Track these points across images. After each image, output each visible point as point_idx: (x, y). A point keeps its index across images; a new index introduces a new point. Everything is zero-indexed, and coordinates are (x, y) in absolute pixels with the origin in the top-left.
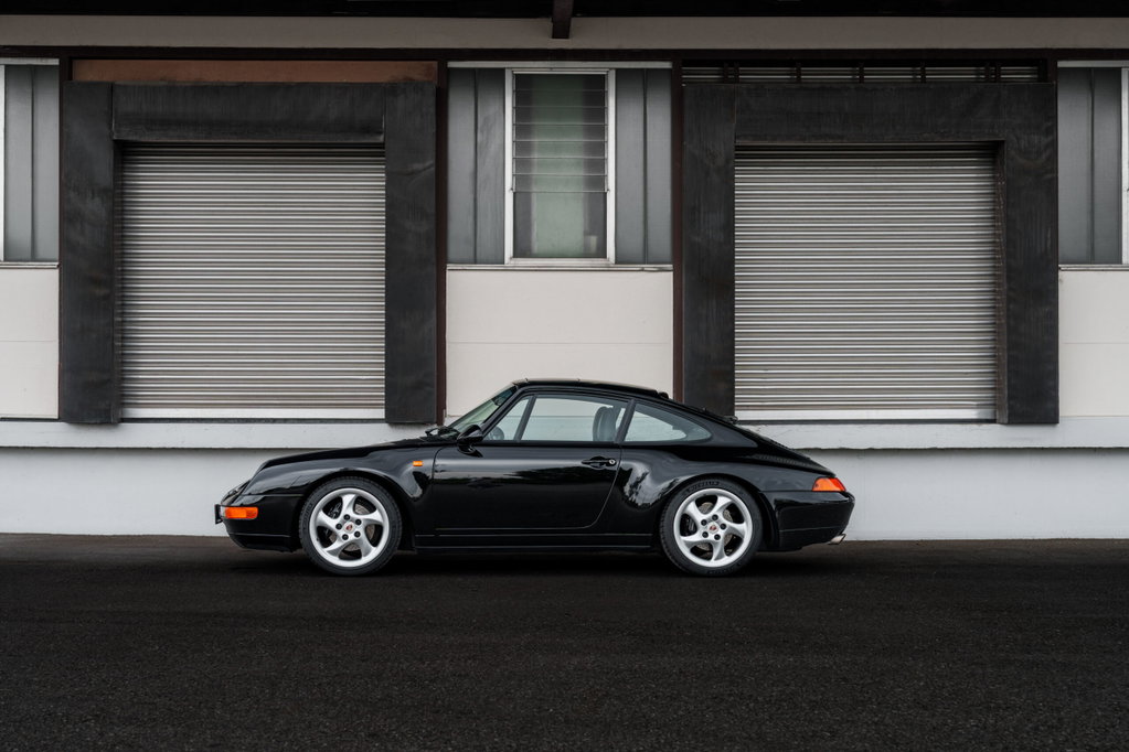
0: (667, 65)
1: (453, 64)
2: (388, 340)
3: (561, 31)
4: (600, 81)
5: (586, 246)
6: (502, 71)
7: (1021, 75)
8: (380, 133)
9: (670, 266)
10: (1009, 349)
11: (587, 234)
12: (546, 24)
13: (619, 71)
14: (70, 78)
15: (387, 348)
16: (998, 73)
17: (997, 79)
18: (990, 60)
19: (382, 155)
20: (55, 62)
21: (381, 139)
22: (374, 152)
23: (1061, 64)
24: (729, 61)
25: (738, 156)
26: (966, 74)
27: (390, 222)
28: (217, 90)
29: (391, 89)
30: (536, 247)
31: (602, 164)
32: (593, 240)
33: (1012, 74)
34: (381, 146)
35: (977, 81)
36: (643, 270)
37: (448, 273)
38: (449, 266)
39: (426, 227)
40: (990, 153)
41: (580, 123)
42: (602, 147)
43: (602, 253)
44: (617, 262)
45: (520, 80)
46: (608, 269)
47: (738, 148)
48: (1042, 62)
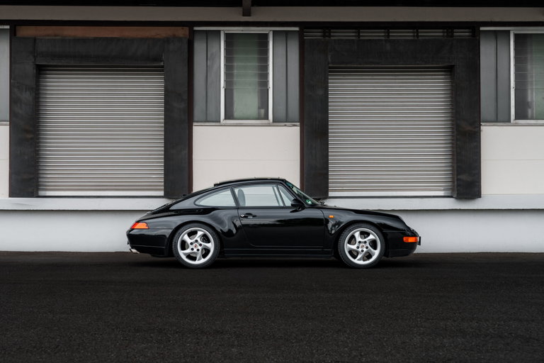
0: (297, 29)
1: (196, 28)
2: (166, 158)
3: (247, 13)
4: (266, 36)
5: (259, 113)
6: (219, 31)
7: (465, 34)
8: (161, 61)
9: (298, 124)
10: (457, 163)
11: (259, 108)
12: (240, 9)
13: (274, 32)
14: (15, 35)
15: (165, 162)
16: (453, 32)
17: (452, 36)
18: (449, 27)
19: (163, 71)
20: (8, 27)
21: (162, 64)
22: (159, 69)
23: (482, 29)
24: (327, 27)
25: (330, 72)
26: (438, 33)
27: (166, 103)
28: (84, 40)
29: (167, 40)
30: (236, 114)
31: (266, 76)
32: (263, 111)
33: (459, 33)
34: (163, 67)
35: (443, 36)
36: (285, 126)
37: (194, 127)
38: (195, 124)
39: (183, 105)
40: (449, 70)
41: (256, 56)
42: (266, 68)
43: (266, 117)
44: (274, 121)
45: (228, 36)
46: (269, 125)
47: (330, 68)
48: (473, 27)
